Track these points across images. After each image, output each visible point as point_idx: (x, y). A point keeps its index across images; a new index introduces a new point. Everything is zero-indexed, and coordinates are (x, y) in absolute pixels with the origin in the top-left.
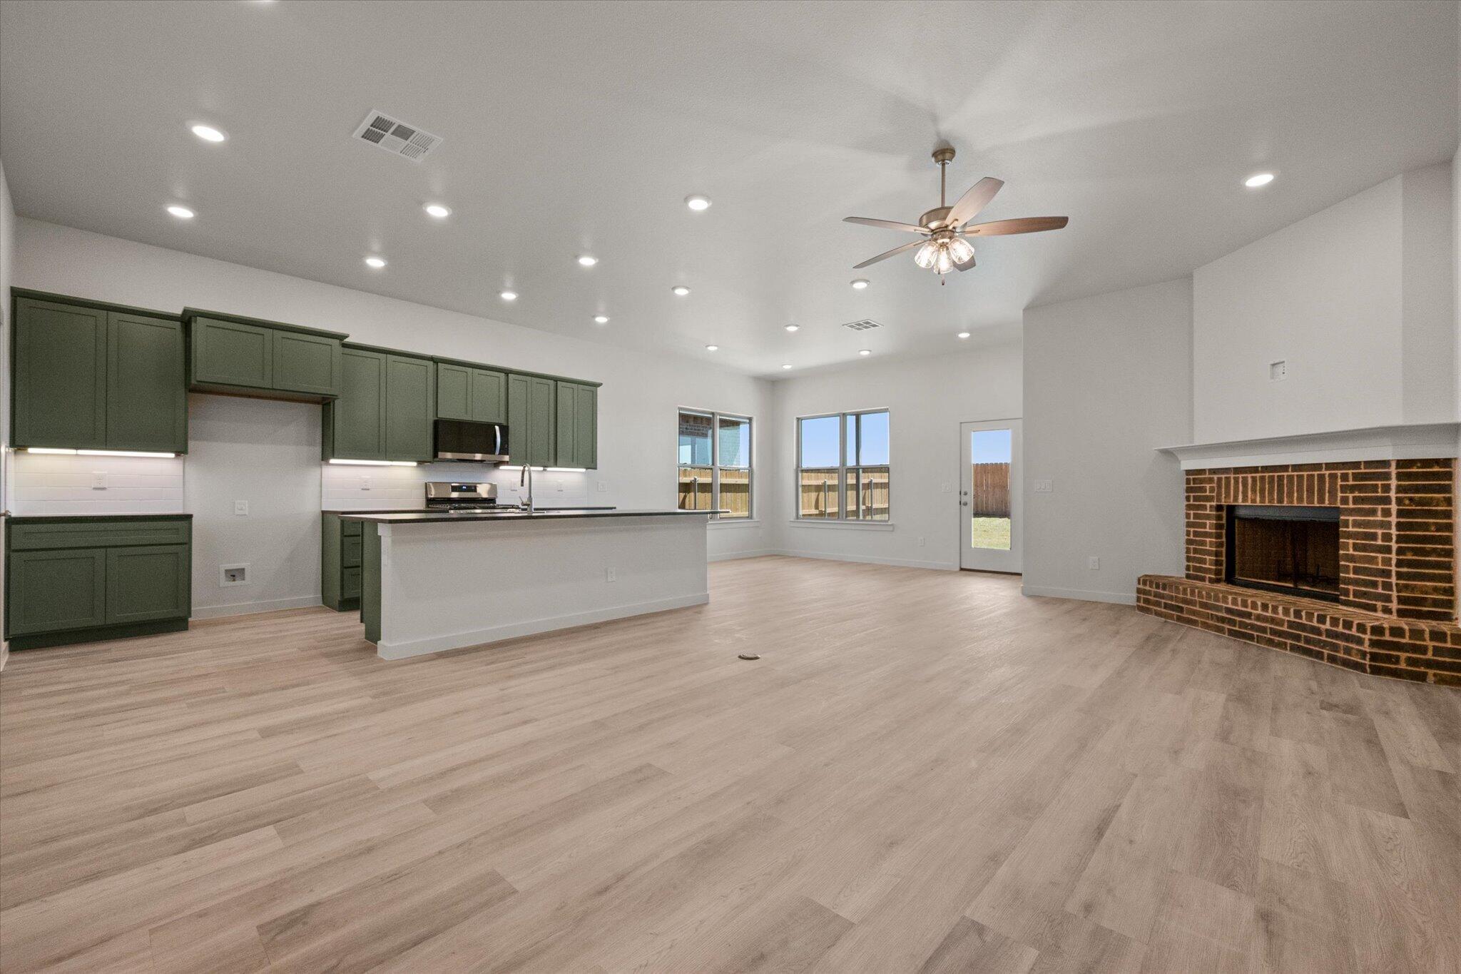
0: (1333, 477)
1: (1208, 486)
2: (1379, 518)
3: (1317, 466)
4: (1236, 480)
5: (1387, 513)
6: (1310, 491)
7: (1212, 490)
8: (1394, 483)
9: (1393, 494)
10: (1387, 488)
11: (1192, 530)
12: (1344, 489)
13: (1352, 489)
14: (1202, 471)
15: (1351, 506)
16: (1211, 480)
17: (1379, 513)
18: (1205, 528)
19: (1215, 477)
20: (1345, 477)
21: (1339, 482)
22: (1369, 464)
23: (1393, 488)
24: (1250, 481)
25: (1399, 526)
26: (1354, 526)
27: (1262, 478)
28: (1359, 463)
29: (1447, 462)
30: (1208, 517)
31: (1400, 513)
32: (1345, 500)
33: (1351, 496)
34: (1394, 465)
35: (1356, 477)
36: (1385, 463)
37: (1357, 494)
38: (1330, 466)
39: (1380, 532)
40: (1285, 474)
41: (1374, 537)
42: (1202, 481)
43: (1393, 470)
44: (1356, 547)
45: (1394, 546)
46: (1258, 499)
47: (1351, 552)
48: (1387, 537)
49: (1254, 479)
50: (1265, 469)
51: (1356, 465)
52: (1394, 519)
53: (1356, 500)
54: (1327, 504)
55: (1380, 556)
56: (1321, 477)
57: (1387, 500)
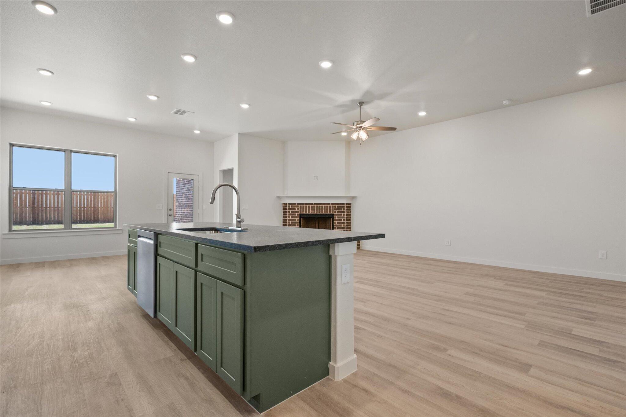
0: (333, 206)
1: (296, 208)
2: (342, 216)
3: (329, 204)
4: (306, 207)
5: (344, 215)
6: (327, 210)
7: (298, 209)
8: (345, 208)
9: (345, 211)
10: (344, 209)
11: (290, 221)
12: (335, 209)
13: (337, 209)
14: (295, 204)
15: (337, 213)
16: (298, 206)
17: (342, 215)
18: (296, 220)
19: (299, 205)
20: (335, 207)
21: (334, 208)
22: (340, 204)
23: (345, 209)
24: (310, 207)
25: (347, 218)
26: (337, 218)
27: (314, 206)
28: (338, 203)
29: (350, 204)
30: (297, 217)
31: (347, 215)
32: (335, 212)
33: (336, 211)
34: (345, 204)
35: (338, 207)
36: (344, 204)
37: (338, 211)
38: (332, 204)
39: (342, 219)
40: (321, 205)
41: (341, 220)
42: (294, 207)
43: (345, 205)
44: (338, 223)
45: (345, 222)
46: (313, 212)
47: (336, 224)
48: (344, 220)
49: (312, 206)
50: (315, 204)
51: (338, 204)
52: (345, 216)
53: (338, 212)
54: (331, 213)
55: (342, 224)
56: (330, 207)
57: (344, 212)
